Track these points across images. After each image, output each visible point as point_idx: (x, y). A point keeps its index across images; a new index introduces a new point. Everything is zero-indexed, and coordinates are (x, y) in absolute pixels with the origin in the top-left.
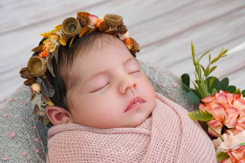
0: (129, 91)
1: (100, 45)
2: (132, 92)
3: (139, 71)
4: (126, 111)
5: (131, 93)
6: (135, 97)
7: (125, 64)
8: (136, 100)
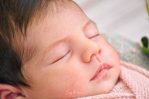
0: (94, 58)
1: (55, 9)
2: (97, 59)
3: (98, 35)
4: (92, 79)
5: (96, 61)
6: (102, 64)
7: (84, 29)
8: (103, 67)
